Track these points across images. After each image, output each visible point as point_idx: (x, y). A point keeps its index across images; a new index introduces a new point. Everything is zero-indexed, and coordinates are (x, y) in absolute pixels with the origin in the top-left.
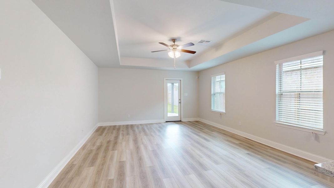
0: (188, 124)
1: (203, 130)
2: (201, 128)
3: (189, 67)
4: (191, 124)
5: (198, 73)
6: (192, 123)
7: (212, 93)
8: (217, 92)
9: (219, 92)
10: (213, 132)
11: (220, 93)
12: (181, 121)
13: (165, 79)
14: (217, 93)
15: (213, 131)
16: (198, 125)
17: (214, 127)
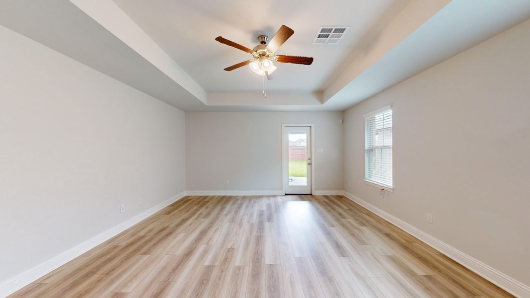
0: (320, 203)
1: (344, 218)
2: (340, 214)
3: (322, 102)
4: (326, 203)
5: (343, 114)
6: (330, 200)
7: (366, 148)
8: (377, 145)
9: (382, 145)
10: (364, 228)
11: (382, 148)
12: (311, 194)
13: (283, 125)
14: (377, 147)
15: (363, 225)
16: (339, 206)
17: (369, 214)
